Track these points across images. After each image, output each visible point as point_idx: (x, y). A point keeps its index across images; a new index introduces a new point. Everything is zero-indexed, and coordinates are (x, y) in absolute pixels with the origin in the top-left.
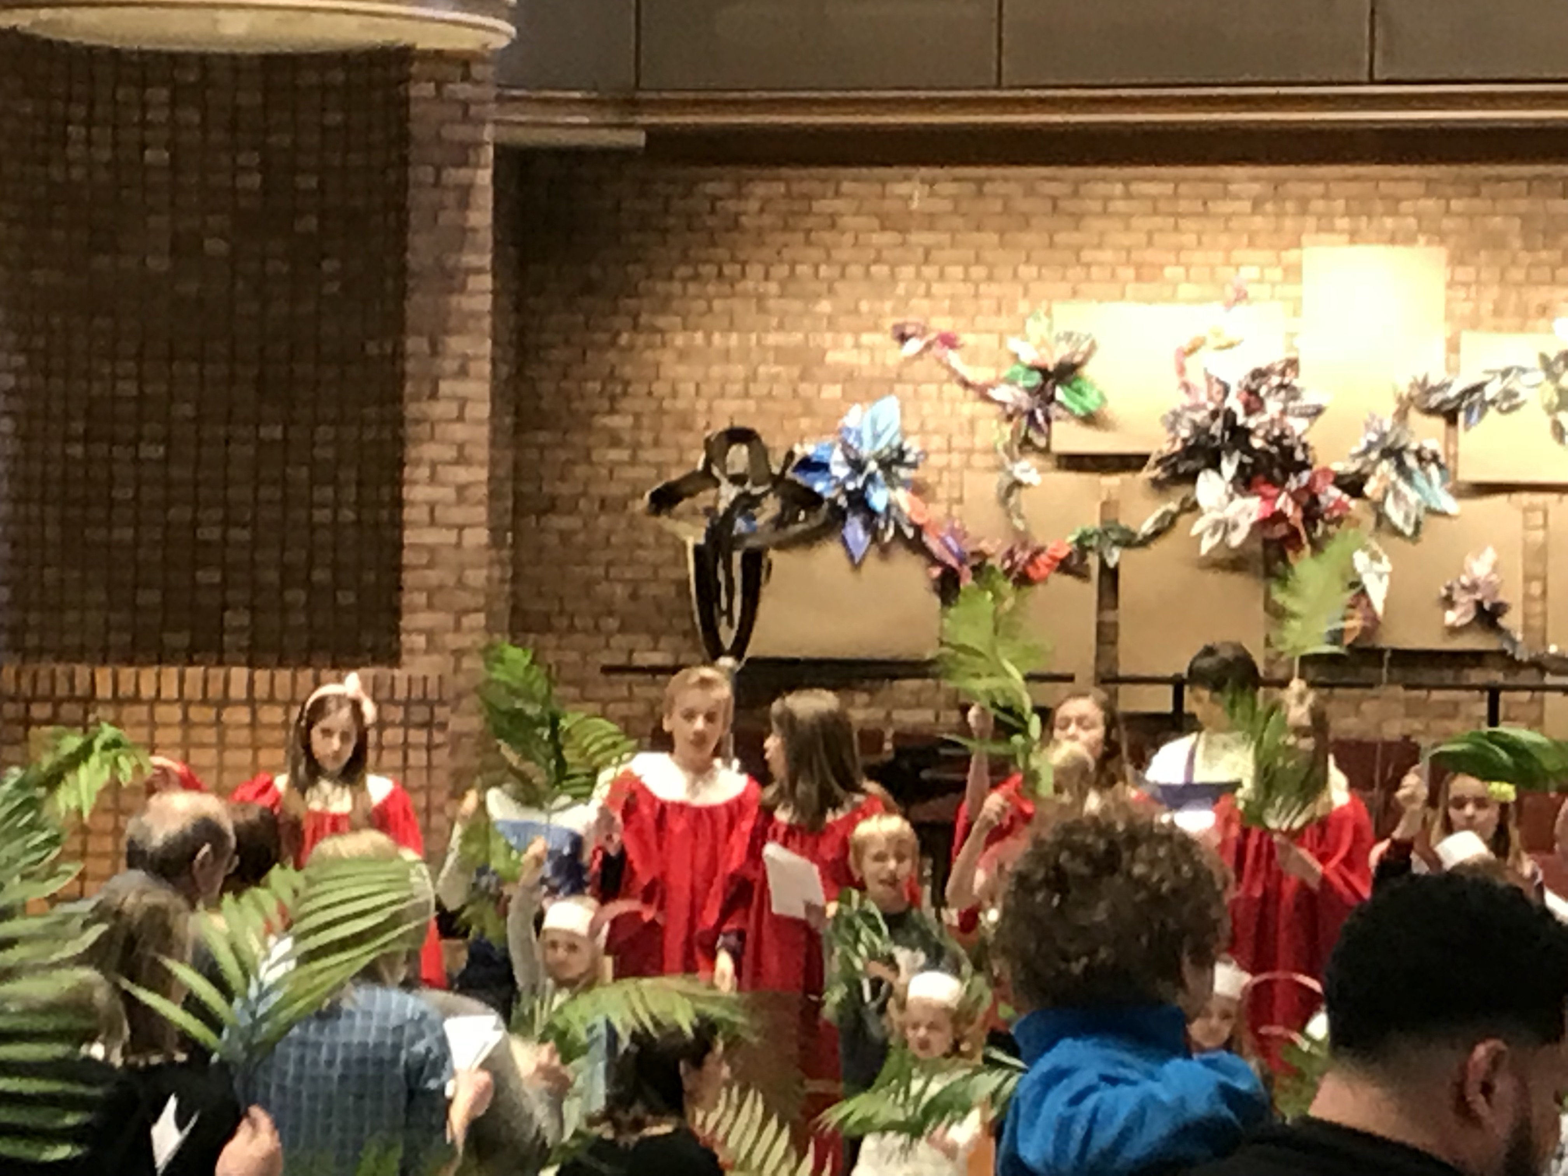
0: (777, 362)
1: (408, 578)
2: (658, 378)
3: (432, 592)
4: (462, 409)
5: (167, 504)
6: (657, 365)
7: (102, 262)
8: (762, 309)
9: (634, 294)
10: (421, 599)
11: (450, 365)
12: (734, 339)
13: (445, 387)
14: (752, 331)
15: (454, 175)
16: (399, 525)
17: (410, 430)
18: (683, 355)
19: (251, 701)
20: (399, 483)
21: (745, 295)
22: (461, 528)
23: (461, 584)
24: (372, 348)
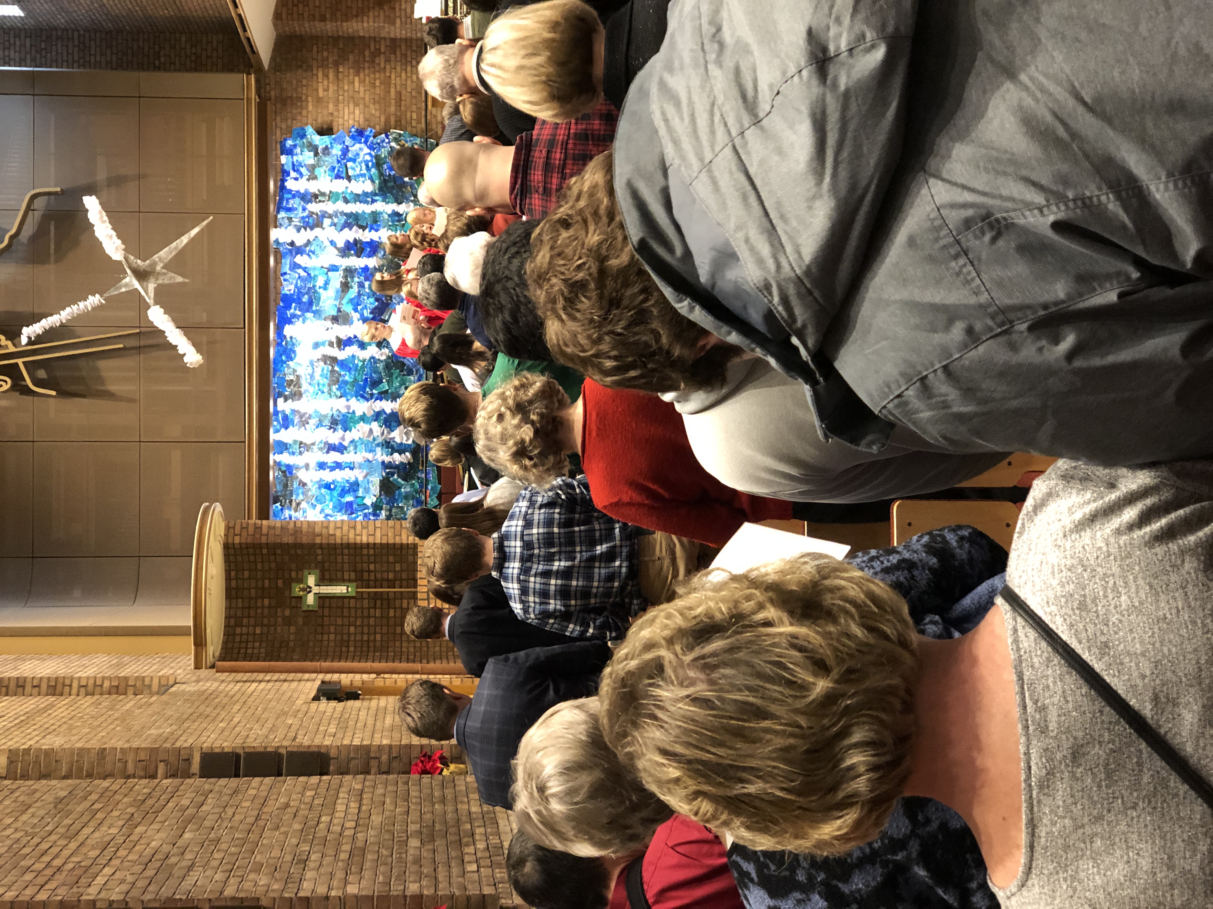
1: (391, 541)
3: (395, 536)
5: (369, 626)
7: (291, 644)
10: (397, 538)
11: (324, 531)
13: (331, 532)
15: (264, 531)
17: (345, 541)
23: (394, 527)
24: (320, 558)
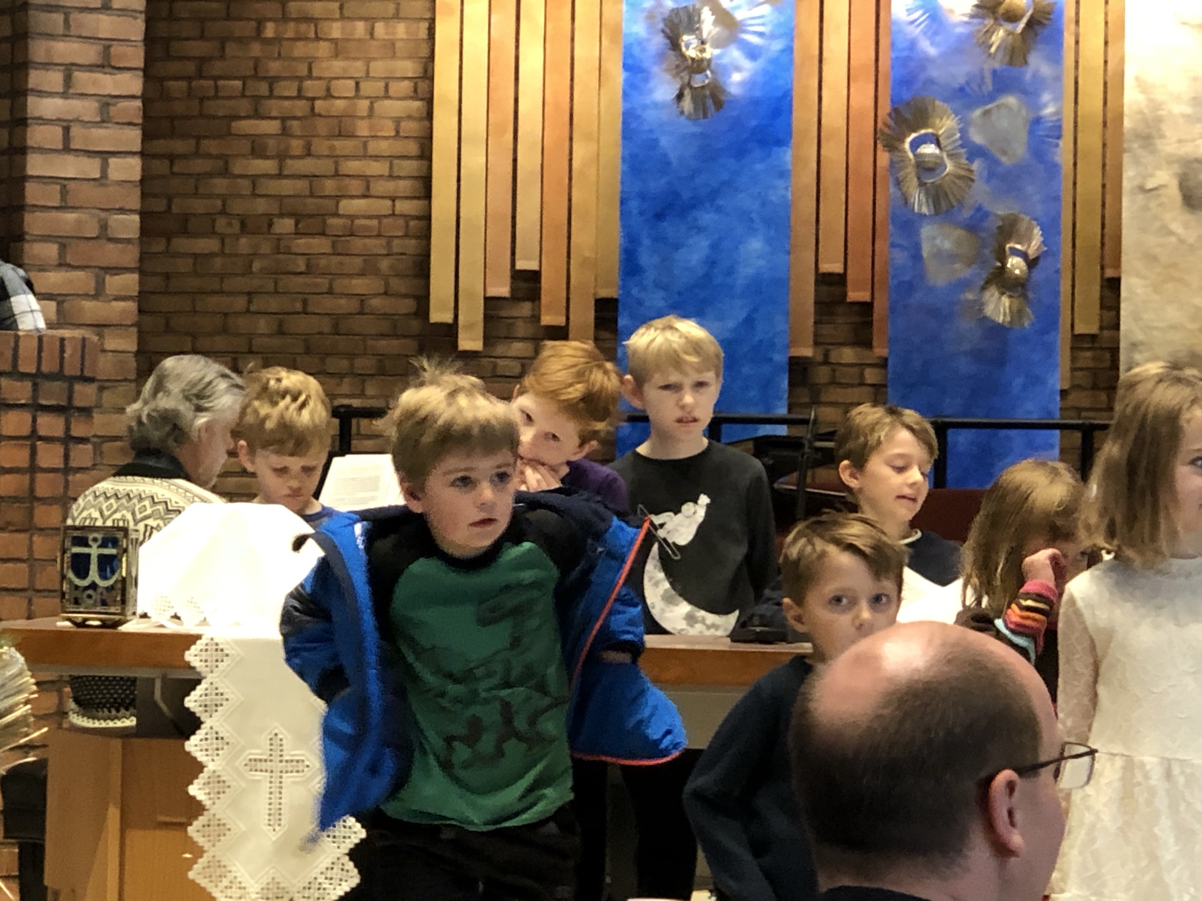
2: (310, 76)
6: (310, 61)
16: (19, 150)
18: (338, 49)
20: (19, 93)
22: (105, 155)
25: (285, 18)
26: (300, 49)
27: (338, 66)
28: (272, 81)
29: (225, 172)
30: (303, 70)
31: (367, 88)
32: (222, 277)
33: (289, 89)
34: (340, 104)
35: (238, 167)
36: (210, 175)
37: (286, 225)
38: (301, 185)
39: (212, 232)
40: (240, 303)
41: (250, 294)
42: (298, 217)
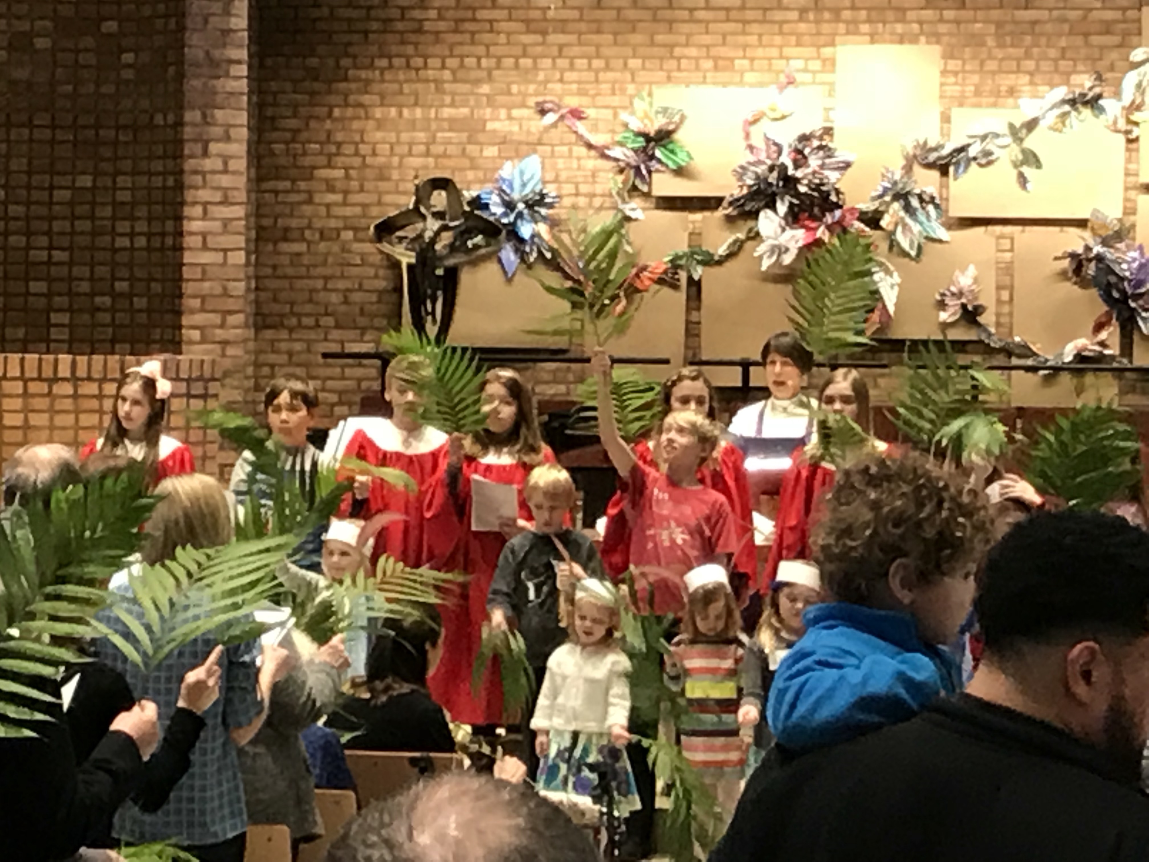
0: (450, 130)
1: (188, 288)
2: (363, 141)
3: (203, 298)
4: (225, 164)
5: (6, 234)
6: (362, 132)
8: (439, 90)
9: (346, 79)
10: (196, 303)
11: (217, 131)
12: (418, 112)
13: (214, 148)
14: (431, 106)
16: (179, 249)
17: (189, 179)
18: (380, 125)
19: (74, 379)
20: (179, 218)
21: (427, 81)
22: (225, 251)
23: (226, 294)
25: (347, 105)
26: (356, 125)
27: (379, 135)
28: (339, 145)
29: (310, 201)
30: (357, 138)
31: (398, 150)
32: (308, 267)
33: (348, 149)
34: (380, 160)
35: (317, 198)
36: (300, 203)
37: (349, 235)
38: (358, 210)
39: (303, 239)
40: (319, 284)
41: (326, 279)
42: (355, 229)
